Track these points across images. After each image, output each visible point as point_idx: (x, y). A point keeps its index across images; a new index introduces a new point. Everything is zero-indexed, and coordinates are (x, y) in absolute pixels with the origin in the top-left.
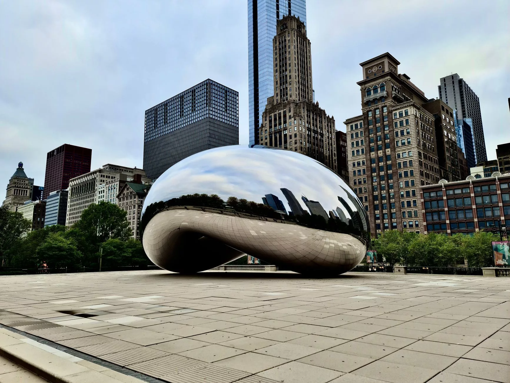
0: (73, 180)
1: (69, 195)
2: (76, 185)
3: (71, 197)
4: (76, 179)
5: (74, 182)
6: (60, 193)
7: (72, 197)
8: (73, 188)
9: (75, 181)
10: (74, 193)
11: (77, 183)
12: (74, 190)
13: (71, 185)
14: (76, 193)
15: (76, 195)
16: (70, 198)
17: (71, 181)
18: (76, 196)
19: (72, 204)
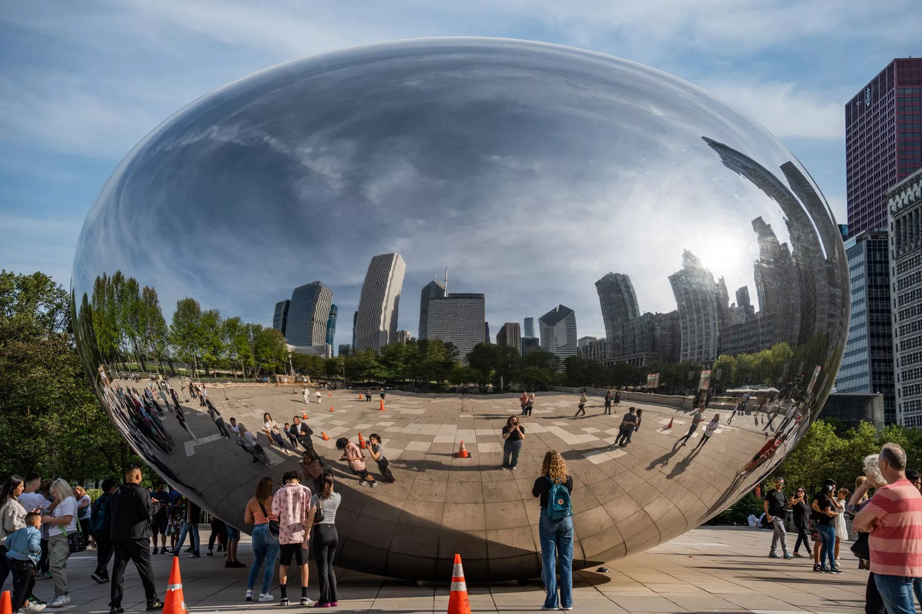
0: (898, 192)
1: (892, 248)
2: (907, 205)
3: (898, 253)
4: (906, 184)
5: (900, 196)
6: (864, 243)
7: (901, 253)
8: (902, 220)
9: (903, 194)
10: (905, 236)
11: (909, 200)
12: (905, 225)
13: (894, 209)
14: (911, 237)
15: (912, 241)
16: (895, 256)
17: (893, 195)
18: (913, 245)
19: (904, 275)
